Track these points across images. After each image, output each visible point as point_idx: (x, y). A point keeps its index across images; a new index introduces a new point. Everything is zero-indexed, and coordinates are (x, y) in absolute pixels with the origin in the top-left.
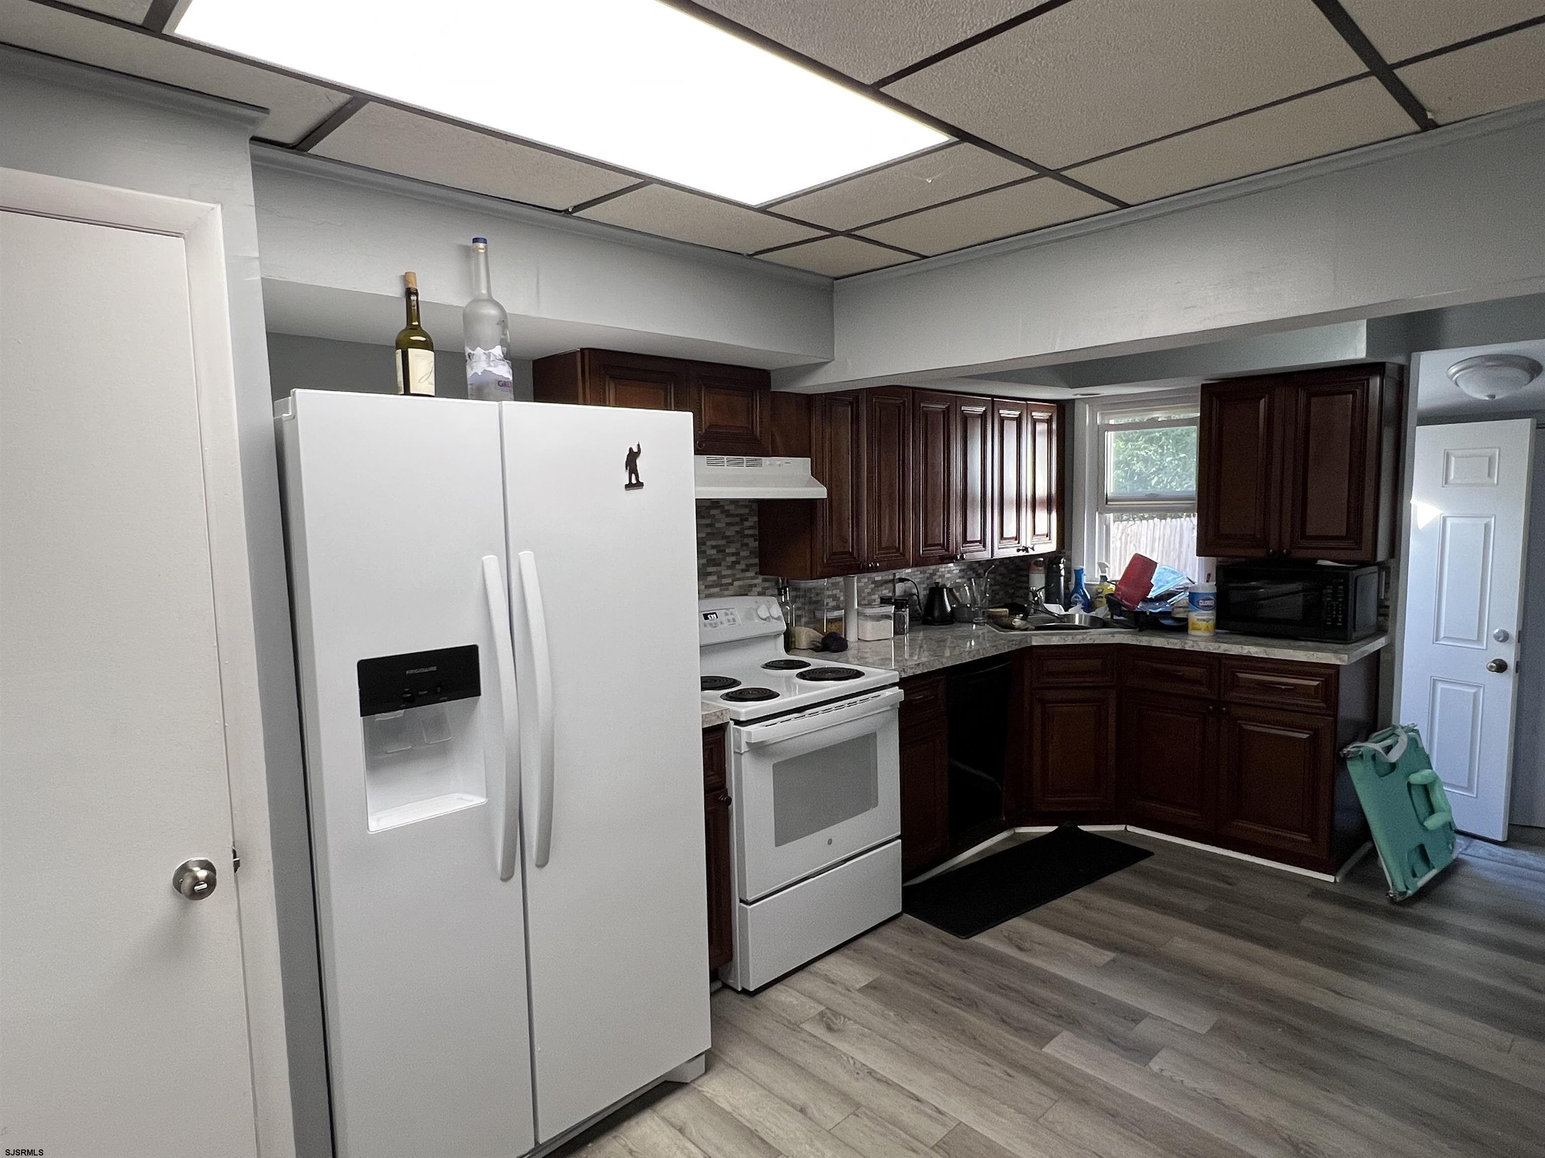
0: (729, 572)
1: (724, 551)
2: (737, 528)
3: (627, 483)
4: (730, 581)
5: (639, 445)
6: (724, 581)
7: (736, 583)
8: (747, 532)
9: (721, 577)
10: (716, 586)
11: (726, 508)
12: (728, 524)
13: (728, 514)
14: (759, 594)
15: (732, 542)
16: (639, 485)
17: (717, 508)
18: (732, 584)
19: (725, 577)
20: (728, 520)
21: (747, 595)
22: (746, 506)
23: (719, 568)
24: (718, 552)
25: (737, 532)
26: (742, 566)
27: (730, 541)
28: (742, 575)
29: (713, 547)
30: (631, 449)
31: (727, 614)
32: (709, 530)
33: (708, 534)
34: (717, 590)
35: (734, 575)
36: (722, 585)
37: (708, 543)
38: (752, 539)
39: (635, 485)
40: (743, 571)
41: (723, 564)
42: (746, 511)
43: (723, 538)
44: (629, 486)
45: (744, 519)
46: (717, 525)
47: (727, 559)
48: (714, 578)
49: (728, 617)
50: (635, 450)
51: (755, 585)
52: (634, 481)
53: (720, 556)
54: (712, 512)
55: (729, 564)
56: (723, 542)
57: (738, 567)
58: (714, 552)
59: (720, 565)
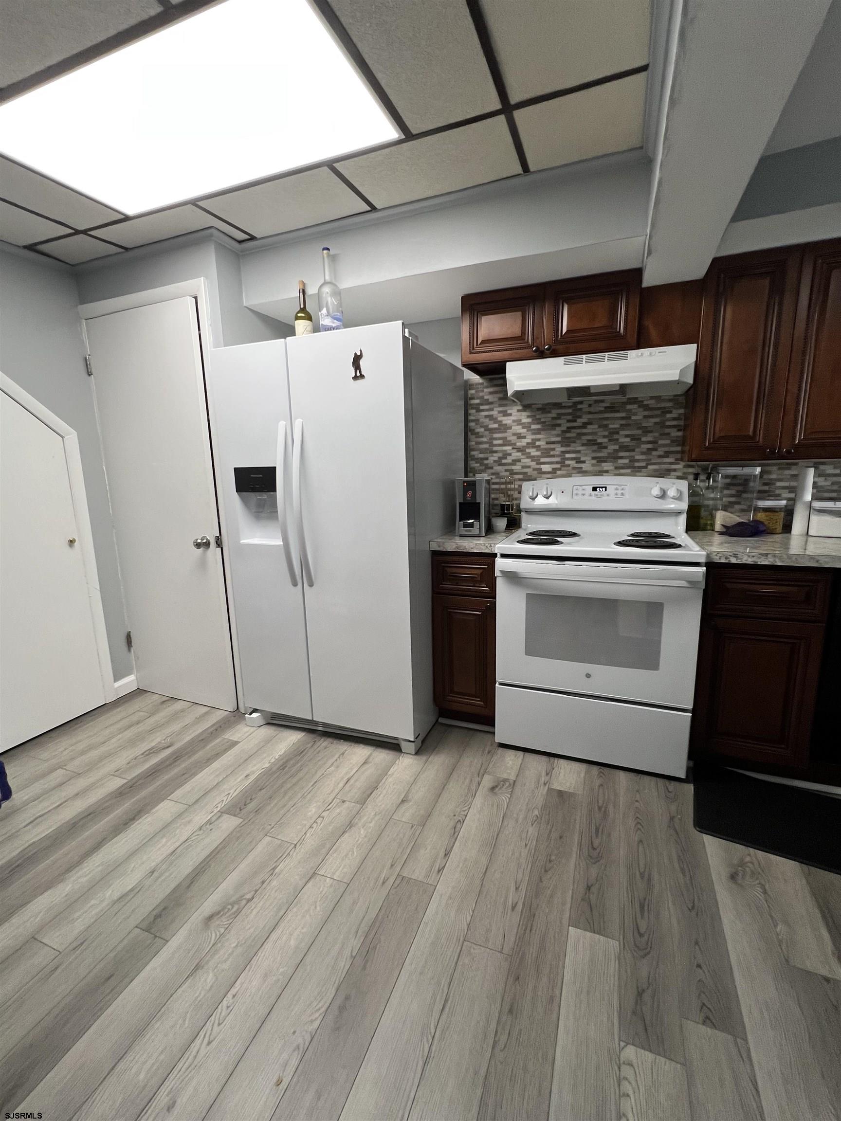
0: (643, 457)
1: (640, 439)
2: (657, 420)
3: (354, 376)
4: (643, 464)
5: (361, 350)
6: (637, 464)
7: (651, 467)
8: (668, 423)
9: (632, 460)
10: (628, 468)
11: (645, 403)
12: (645, 417)
13: (646, 408)
14: (678, 478)
15: (651, 432)
16: (362, 376)
17: (634, 403)
18: (646, 467)
19: (638, 461)
20: (646, 413)
21: (663, 477)
22: (670, 400)
23: (632, 454)
24: (632, 440)
25: (656, 423)
26: (661, 452)
27: (646, 431)
28: (659, 460)
29: (627, 436)
30: (355, 354)
31: (617, 489)
32: (623, 422)
33: (621, 425)
34: (629, 471)
35: (650, 460)
36: (634, 467)
37: (622, 433)
38: (675, 430)
39: (359, 376)
40: (660, 457)
41: (637, 450)
42: (670, 404)
43: (639, 428)
44: (355, 378)
45: (665, 411)
46: (633, 418)
47: (643, 446)
48: (626, 461)
49: (617, 491)
50: (359, 354)
51: (675, 470)
52: (358, 374)
53: (633, 443)
54: (629, 407)
55: (645, 450)
56: (639, 432)
57: (654, 453)
58: (628, 439)
59: (633, 450)
